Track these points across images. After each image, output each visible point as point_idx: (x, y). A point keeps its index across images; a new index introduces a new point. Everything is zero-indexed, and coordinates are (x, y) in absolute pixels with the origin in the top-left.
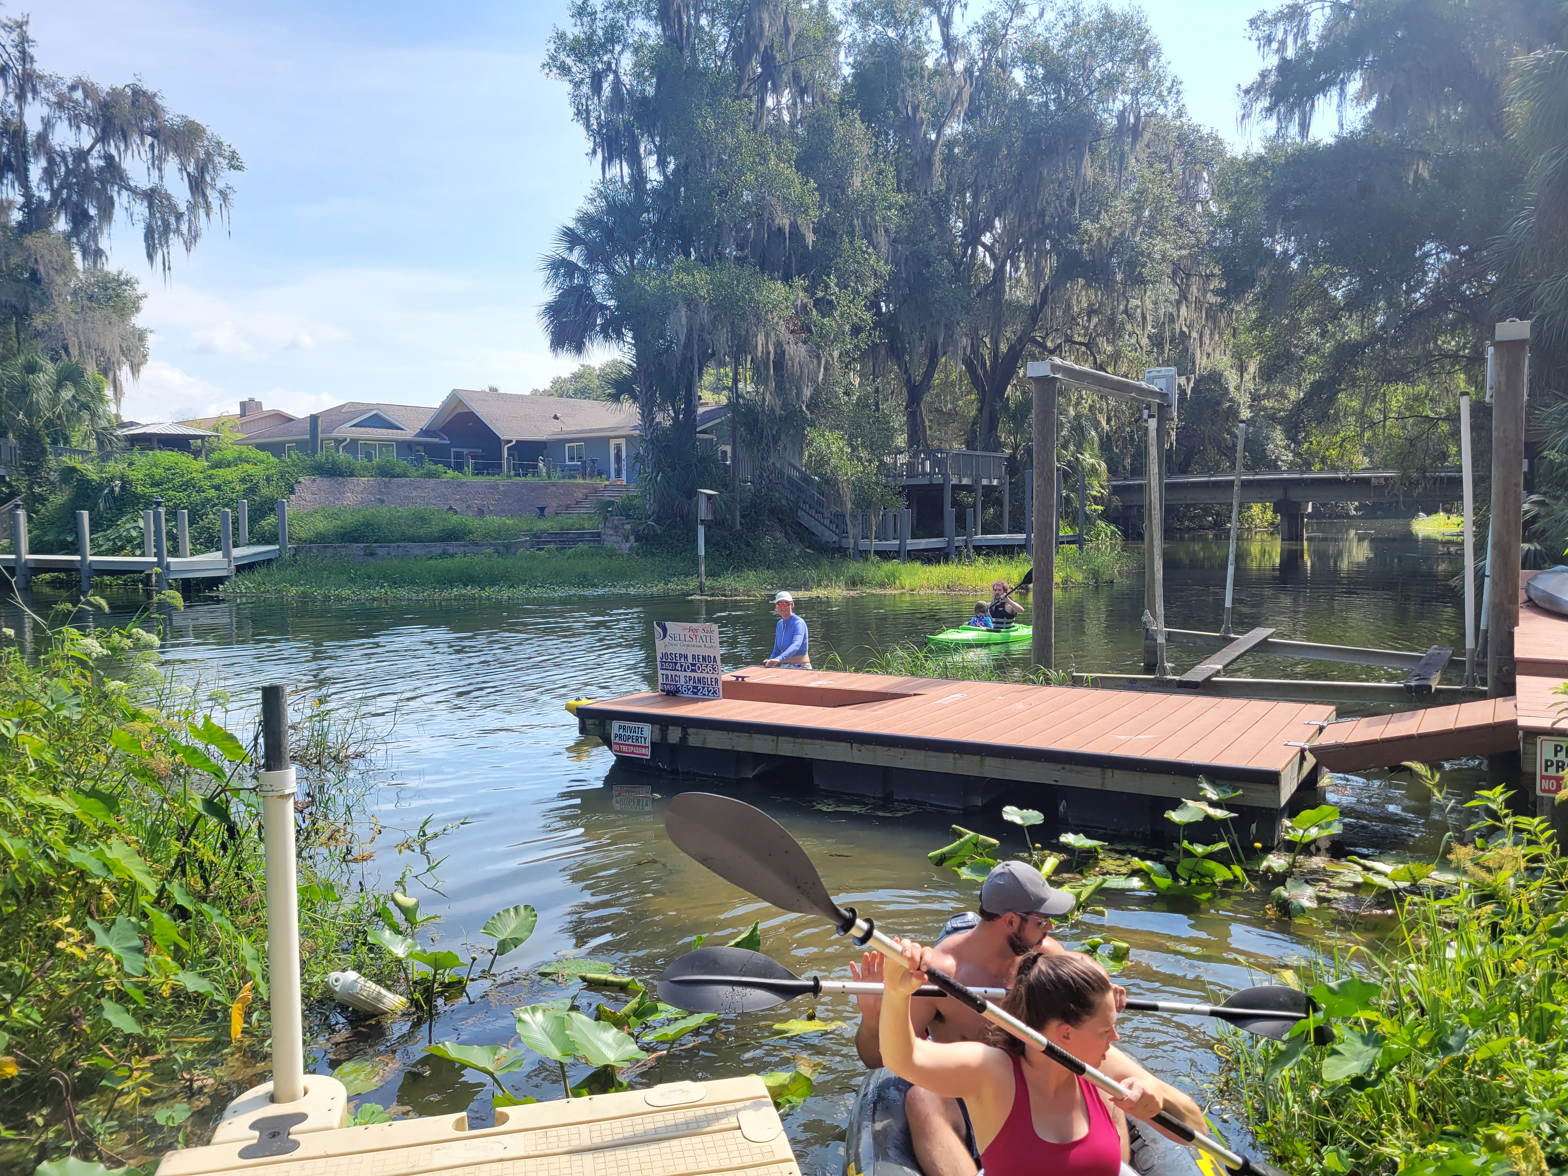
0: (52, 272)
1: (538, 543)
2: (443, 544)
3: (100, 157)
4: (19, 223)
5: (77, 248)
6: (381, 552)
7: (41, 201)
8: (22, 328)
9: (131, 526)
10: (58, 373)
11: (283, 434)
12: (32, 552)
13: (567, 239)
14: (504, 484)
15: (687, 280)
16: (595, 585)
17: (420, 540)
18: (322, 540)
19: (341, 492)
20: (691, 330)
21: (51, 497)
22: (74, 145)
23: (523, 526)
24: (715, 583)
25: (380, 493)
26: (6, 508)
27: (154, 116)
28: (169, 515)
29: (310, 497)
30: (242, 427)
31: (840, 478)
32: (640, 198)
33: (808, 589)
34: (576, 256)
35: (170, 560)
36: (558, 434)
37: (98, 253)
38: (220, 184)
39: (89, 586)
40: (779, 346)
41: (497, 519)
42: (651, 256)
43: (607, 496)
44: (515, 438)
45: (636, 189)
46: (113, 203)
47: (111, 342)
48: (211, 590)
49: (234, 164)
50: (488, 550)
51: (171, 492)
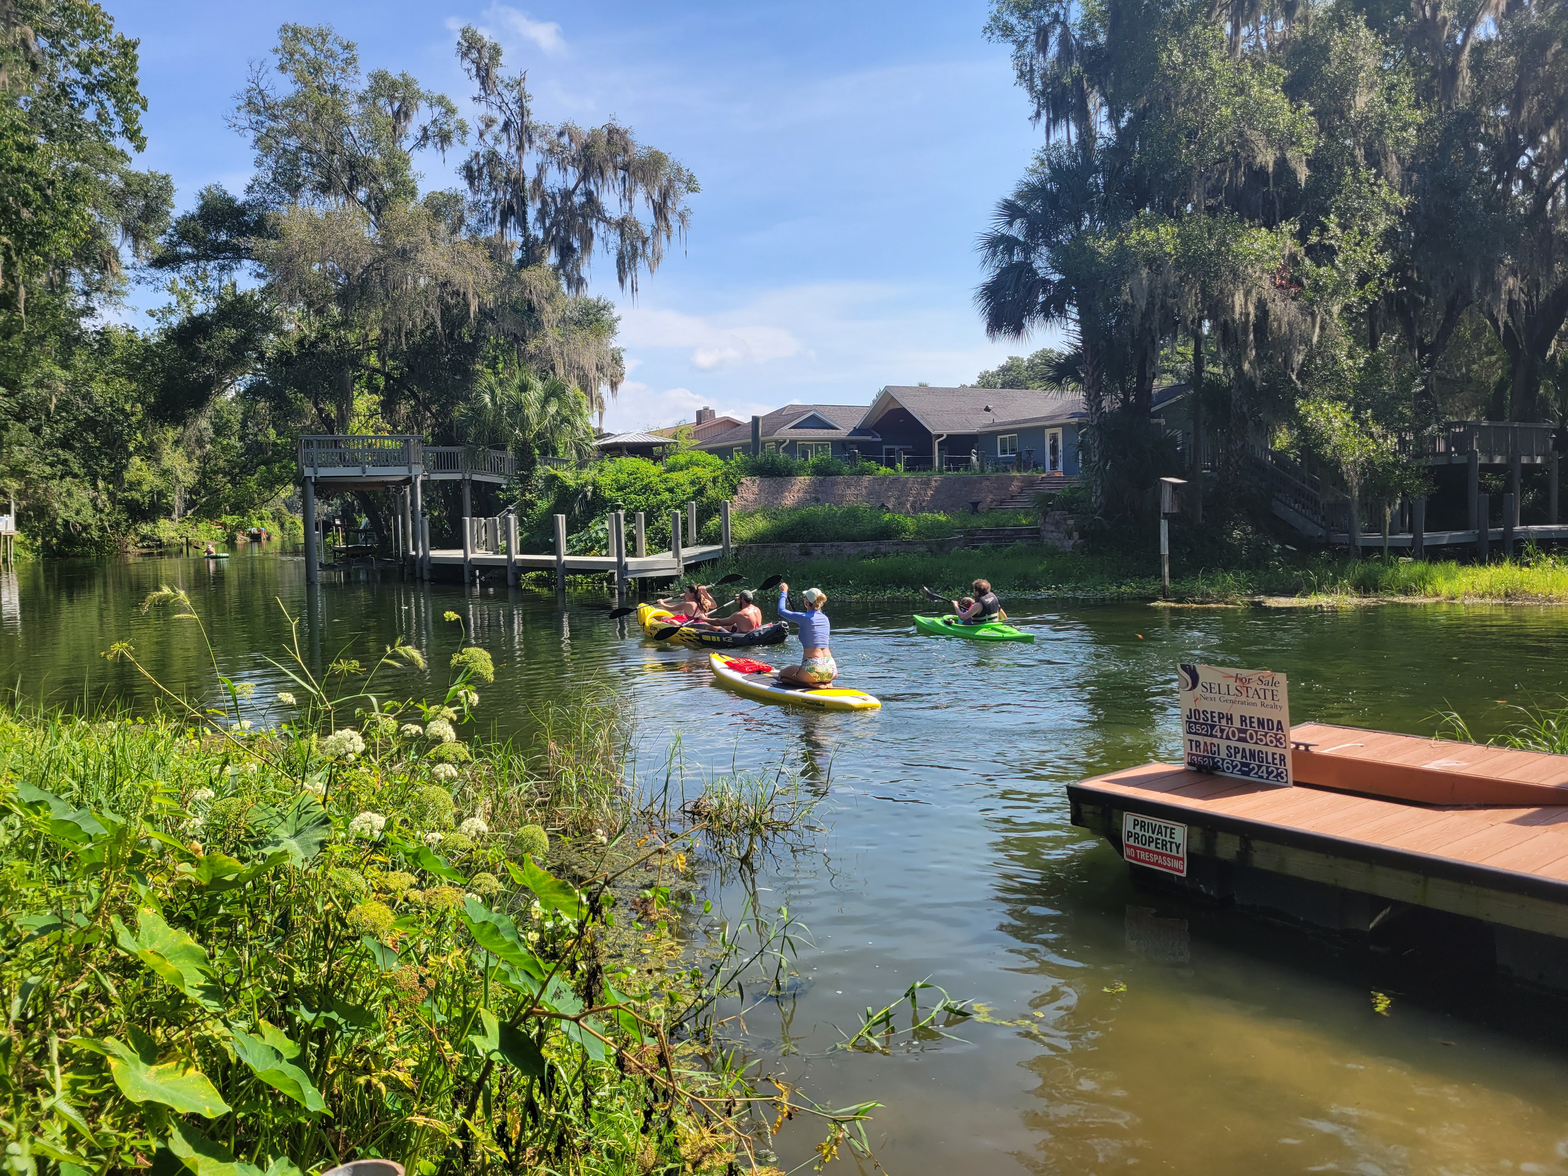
0: (543, 301)
1: (972, 541)
2: (875, 543)
3: (582, 194)
4: (519, 261)
5: (563, 278)
6: (816, 551)
7: (536, 239)
8: (521, 353)
9: (599, 528)
10: (545, 390)
11: (732, 439)
12: (522, 553)
13: (1008, 212)
14: (936, 479)
15: (1150, 235)
16: (1037, 588)
17: (853, 539)
18: (761, 540)
19: (779, 491)
20: (1151, 295)
21: (539, 503)
22: (560, 185)
23: (957, 523)
24: (1178, 587)
25: (816, 491)
26: (504, 513)
27: (626, 151)
28: (631, 517)
29: (752, 497)
30: (696, 434)
31: (1343, 459)
32: (1089, 158)
33: (1304, 596)
34: (1017, 231)
35: (629, 560)
36: (989, 426)
37: (580, 281)
38: (680, 208)
39: (564, 584)
40: (1261, 305)
41: (929, 516)
42: (1102, 218)
43: (1046, 489)
44: (946, 432)
45: (1084, 150)
46: (592, 235)
47: (589, 361)
48: (663, 589)
49: (692, 186)
50: (921, 549)
51: (632, 496)
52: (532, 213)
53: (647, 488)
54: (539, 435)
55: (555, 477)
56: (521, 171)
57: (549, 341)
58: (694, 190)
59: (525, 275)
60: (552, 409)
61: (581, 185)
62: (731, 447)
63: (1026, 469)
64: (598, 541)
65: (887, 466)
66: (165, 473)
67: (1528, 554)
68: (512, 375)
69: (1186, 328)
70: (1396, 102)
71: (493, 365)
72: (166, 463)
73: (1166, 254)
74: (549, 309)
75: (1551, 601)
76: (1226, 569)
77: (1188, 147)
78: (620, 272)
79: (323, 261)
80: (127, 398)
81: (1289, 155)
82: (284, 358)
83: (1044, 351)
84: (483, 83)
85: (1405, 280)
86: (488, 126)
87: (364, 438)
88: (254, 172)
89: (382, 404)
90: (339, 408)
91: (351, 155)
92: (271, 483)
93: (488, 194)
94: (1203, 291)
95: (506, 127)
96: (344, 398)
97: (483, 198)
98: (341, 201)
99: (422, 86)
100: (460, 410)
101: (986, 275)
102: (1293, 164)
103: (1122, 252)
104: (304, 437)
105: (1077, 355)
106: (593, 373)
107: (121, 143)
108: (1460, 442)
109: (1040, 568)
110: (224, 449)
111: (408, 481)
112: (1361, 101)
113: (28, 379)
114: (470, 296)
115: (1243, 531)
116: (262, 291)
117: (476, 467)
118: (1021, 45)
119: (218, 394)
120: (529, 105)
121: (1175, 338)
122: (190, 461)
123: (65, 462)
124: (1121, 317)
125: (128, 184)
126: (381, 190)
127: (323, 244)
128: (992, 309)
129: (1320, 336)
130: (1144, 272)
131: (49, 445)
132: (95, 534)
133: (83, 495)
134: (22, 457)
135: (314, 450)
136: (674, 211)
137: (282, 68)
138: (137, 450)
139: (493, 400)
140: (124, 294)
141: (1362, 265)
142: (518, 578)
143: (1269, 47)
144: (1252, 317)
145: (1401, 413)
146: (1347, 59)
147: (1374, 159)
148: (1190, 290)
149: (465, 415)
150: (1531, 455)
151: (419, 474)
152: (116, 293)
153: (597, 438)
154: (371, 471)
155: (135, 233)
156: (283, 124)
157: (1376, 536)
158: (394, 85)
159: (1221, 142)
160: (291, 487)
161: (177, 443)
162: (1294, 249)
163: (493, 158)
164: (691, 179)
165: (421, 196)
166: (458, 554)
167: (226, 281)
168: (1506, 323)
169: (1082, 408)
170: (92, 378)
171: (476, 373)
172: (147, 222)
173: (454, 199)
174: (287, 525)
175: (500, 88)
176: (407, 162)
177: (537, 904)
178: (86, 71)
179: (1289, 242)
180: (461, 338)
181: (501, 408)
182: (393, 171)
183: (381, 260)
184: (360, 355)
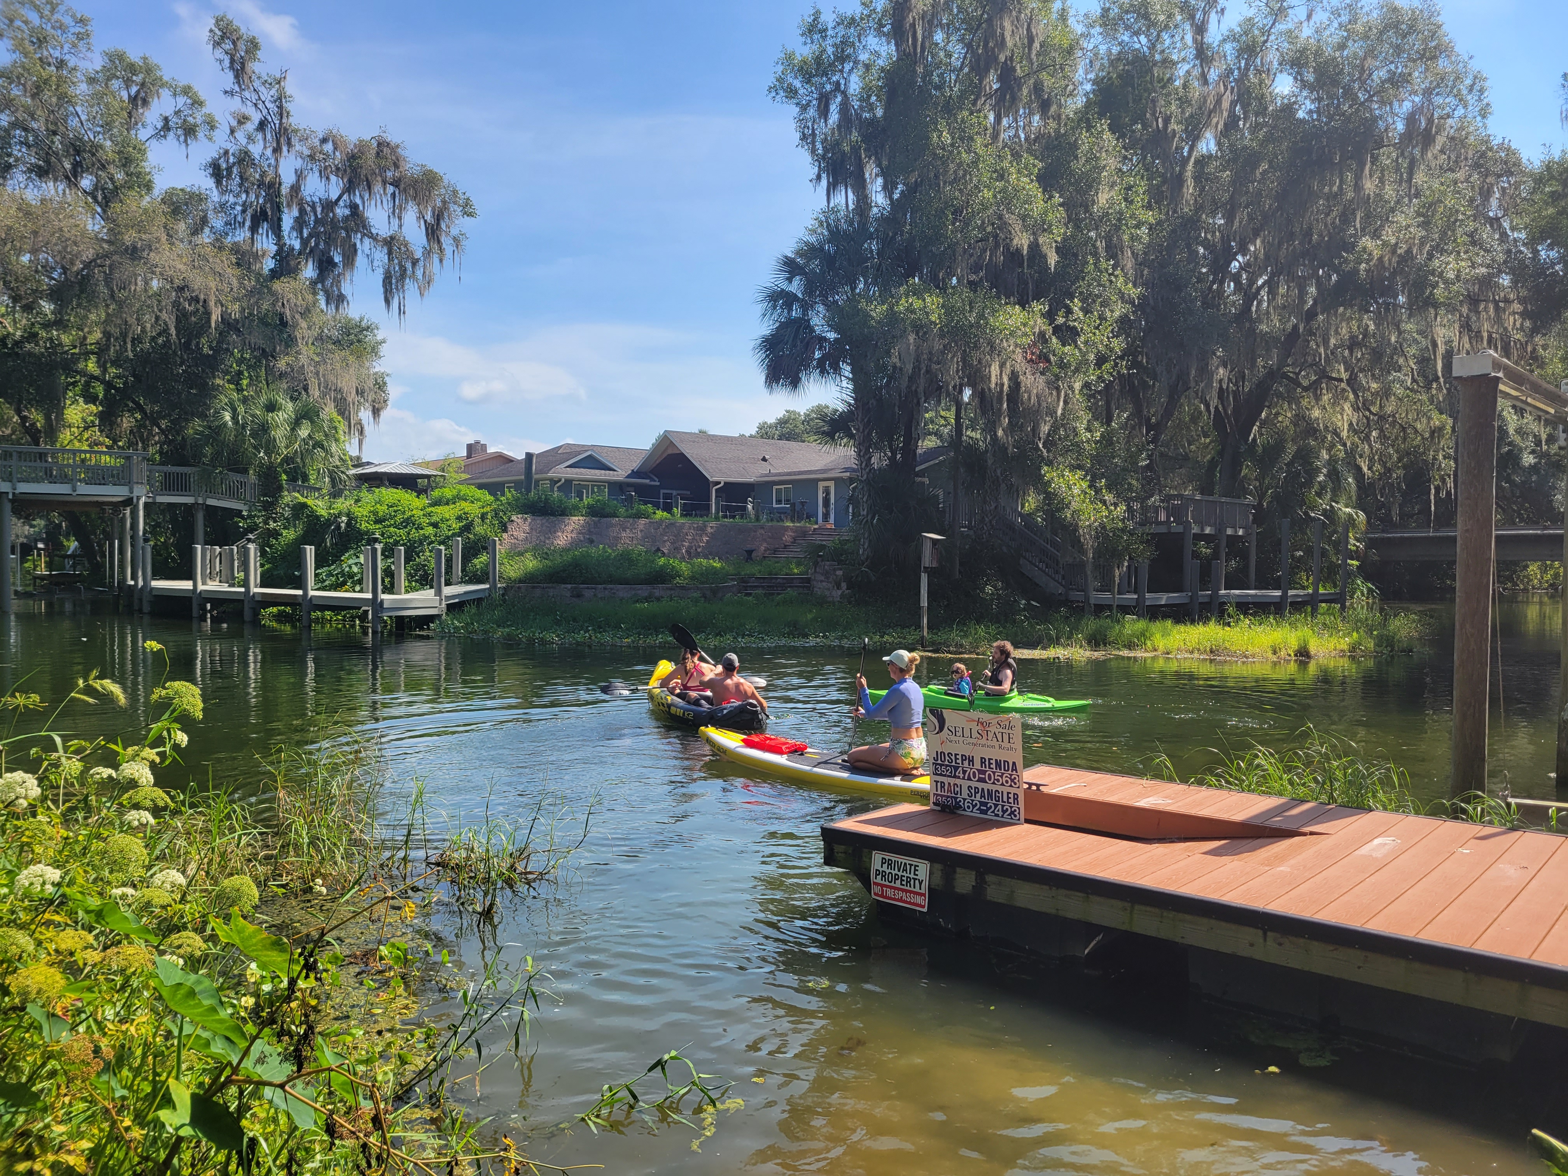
0: (297, 316)
1: (746, 588)
2: (649, 587)
3: (346, 206)
4: (271, 270)
5: (321, 293)
6: (588, 594)
7: (292, 249)
8: (269, 370)
9: (352, 562)
10: (296, 412)
11: (504, 475)
12: (262, 586)
13: (787, 268)
14: (712, 526)
15: (917, 304)
16: (806, 636)
17: (625, 582)
18: (530, 579)
19: (552, 531)
20: (918, 360)
21: (285, 532)
22: (323, 196)
23: (731, 569)
24: (935, 638)
25: (590, 532)
26: (243, 542)
27: (396, 166)
28: (389, 552)
29: (522, 536)
30: (467, 468)
31: (1081, 523)
32: (865, 224)
33: (1044, 648)
34: (796, 287)
35: (385, 597)
36: (766, 475)
37: (341, 298)
38: (454, 231)
39: (310, 621)
40: (1014, 377)
41: (704, 562)
42: (875, 283)
43: (818, 539)
44: (723, 479)
45: (861, 216)
46: (356, 251)
47: (348, 383)
48: (422, 629)
49: (468, 211)
50: (695, 595)
51: (392, 529)
52: (287, 221)
53: (408, 522)
54: (287, 460)
55: (304, 506)
56: (277, 175)
57: (303, 360)
58: (470, 215)
59: (277, 286)
60: (304, 432)
61: (345, 197)
62: (503, 483)
63: (800, 519)
64: (351, 576)
65: (664, 510)
67: (1229, 616)
68: (258, 393)
69: (948, 394)
70: (1132, 202)
71: (236, 380)
73: (932, 322)
74: (304, 324)
75: (1247, 657)
76: (978, 622)
77: (953, 224)
78: (386, 292)
79: (34, 251)
81: (1041, 240)
83: (819, 406)
84: (237, 77)
85: (1135, 364)
86: (240, 123)
87: (76, 452)
89: (101, 416)
90: (48, 418)
91: (76, 139)
93: (237, 196)
94: (964, 360)
95: (262, 126)
96: (53, 405)
97: (232, 200)
98: (61, 187)
99: (166, 74)
100: (195, 427)
101: (766, 328)
102: (1044, 249)
103: (892, 317)
105: (850, 412)
106: (352, 397)
108: (1177, 512)
109: (809, 616)
111: (129, 502)
112: (1104, 198)
114: (212, 303)
115: (994, 587)
117: (212, 491)
118: (804, 108)
120: (288, 106)
121: (939, 402)
124: (891, 378)
126: (111, 179)
127: (35, 233)
128: (771, 360)
129: (1064, 409)
130: (912, 338)
135: (14, 462)
136: (448, 234)
139: (234, 418)
141: (1100, 347)
142: (256, 614)
143: (1026, 139)
144: (1006, 387)
145: (1129, 484)
146: (1092, 158)
147: (1113, 252)
148: (952, 358)
149: (201, 433)
150: (1234, 527)
151: (142, 496)
153: (355, 466)
154: (83, 489)
157: (1108, 595)
158: (132, 68)
159: (983, 223)
162: (1044, 328)
164: (467, 203)
165: (158, 191)
166: (187, 585)
168: (1216, 408)
169: (853, 463)
171: (215, 387)
173: (196, 197)
175: (257, 84)
176: (143, 152)
177: (253, 965)
179: (1039, 321)
180: (199, 349)
181: (244, 427)
182: (126, 162)
183: (106, 256)
184: (75, 359)
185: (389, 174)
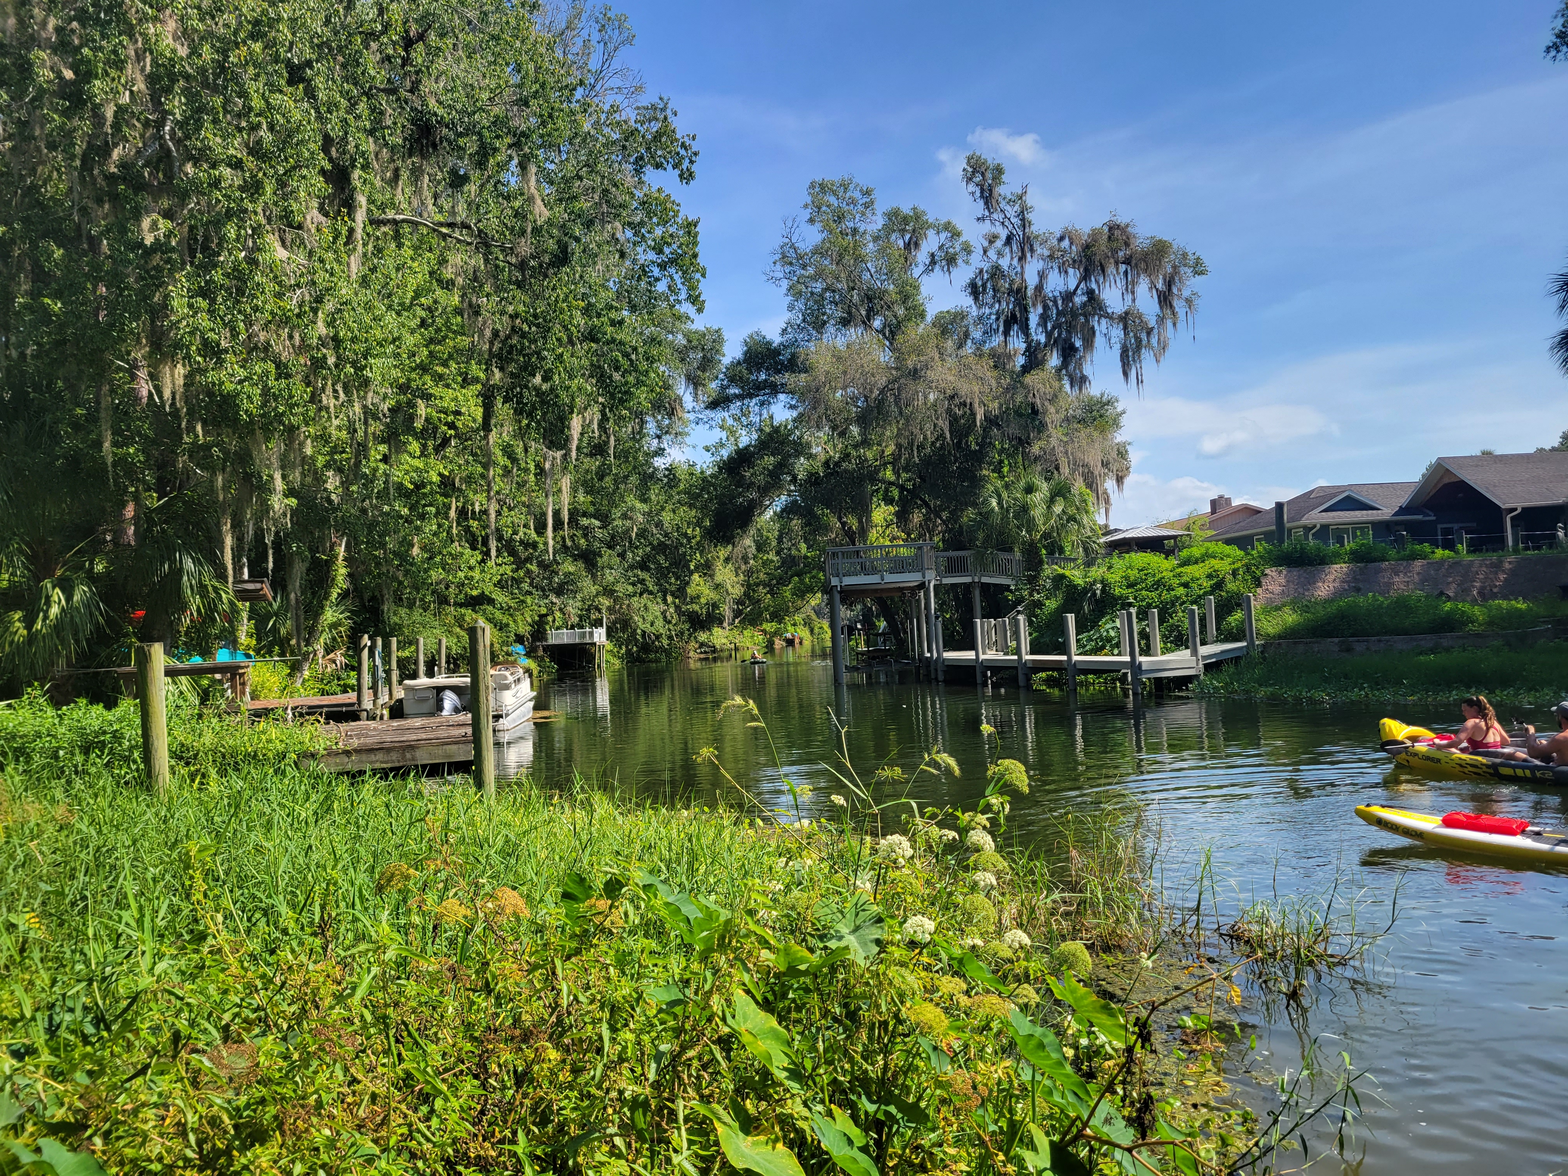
0: (1046, 403)
2: (1434, 636)
3: (1083, 294)
4: (1022, 366)
5: (1066, 378)
6: (1359, 647)
7: (1039, 343)
8: (1025, 455)
9: (1110, 626)
10: (1051, 490)
11: (1253, 527)
12: (1032, 653)
14: (1509, 561)
17: (1405, 632)
18: (1290, 635)
19: (1311, 582)
21: (1047, 603)
22: (1062, 288)
23: (1541, 611)
25: (1355, 579)
26: (1013, 614)
27: (1127, 244)
28: (1143, 615)
29: (1277, 589)
30: (1212, 524)
35: (1143, 659)
37: (1083, 379)
38: (1186, 293)
39: (1076, 684)
44: (1520, 505)
46: (1094, 333)
47: (1093, 458)
48: (1181, 690)
49: (1199, 269)
50: (1495, 643)
51: (1144, 592)
52: (1034, 319)
53: (1159, 584)
54: (1046, 535)
55: (1063, 577)
56: (1023, 280)
57: (1054, 442)
58: (1201, 273)
59: (1028, 379)
60: (1058, 509)
61: (1082, 285)
62: (1252, 536)
64: (1109, 640)
65: (1444, 548)
66: (717, 587)
68: (1018, 478)
71: (998, 470)
72: (719, 578)
74: (1052, 410)
78: (1123, 366)
79: (844, 388)
80: (689, 524)
82: (813, 479)
84: (986, 203)
86: (991, 242)
87: (881, 547)
88: (787, 316)
89: (897, 514)
90: (860, 522)
91: (869, 289)
92: (802, 593)
93: (992, 307)
95: (1009, 240)
96: (863, 510)
97: (987, 311)
98: (860, 331)
99: (930, 218)
100: (969, 515)
104: (830, 549)
106: (1098, 470)
107: (686, 308)
110: (765, 564)
111: (922, 586)
113: (617, 513)
114: (976, 405)
116: (794, 420)
117: (985, 569)
119: (760, 514)
120: (1029, 216)
122: (737, 575)
123: (642, 581)
125: (689, 341)
126: (895, 316)
127: (845, 373)
131: (632, 567)
132: (665, 642)
133: (656, 608)
134: (611, 579)
135: (839, 561)
136: (1179, 297)
137: (811, 221)
138: (697, 568)
139: (1000, 503)
140: (687, 434)
142: (1028, 679)
149: (974, 520)
151: (932, 579)
152: (681, 434)
153: (1104, 535)
154: (890, 578)
155: (694, 382)
156: (811, 271)
158: (905, 220)
160: (819, 595)
161: (727, 560)
163: (996, 272)
164: (1198, 262)
165: (929, 318)
166: (970, 655)
167: (765, 415)
170: (663, 509)
171: (983, 479)
172: (704, 371)
173: (959, 316)
174: (816, 630)
175: (1003, 204)
176: (917, 288)
178: (660, 252)
180: (969, 446)
181: (1008, 511)
182: (905, 298)
183: (895, 381)
184: (877, 470)
185: (1121, 254)
